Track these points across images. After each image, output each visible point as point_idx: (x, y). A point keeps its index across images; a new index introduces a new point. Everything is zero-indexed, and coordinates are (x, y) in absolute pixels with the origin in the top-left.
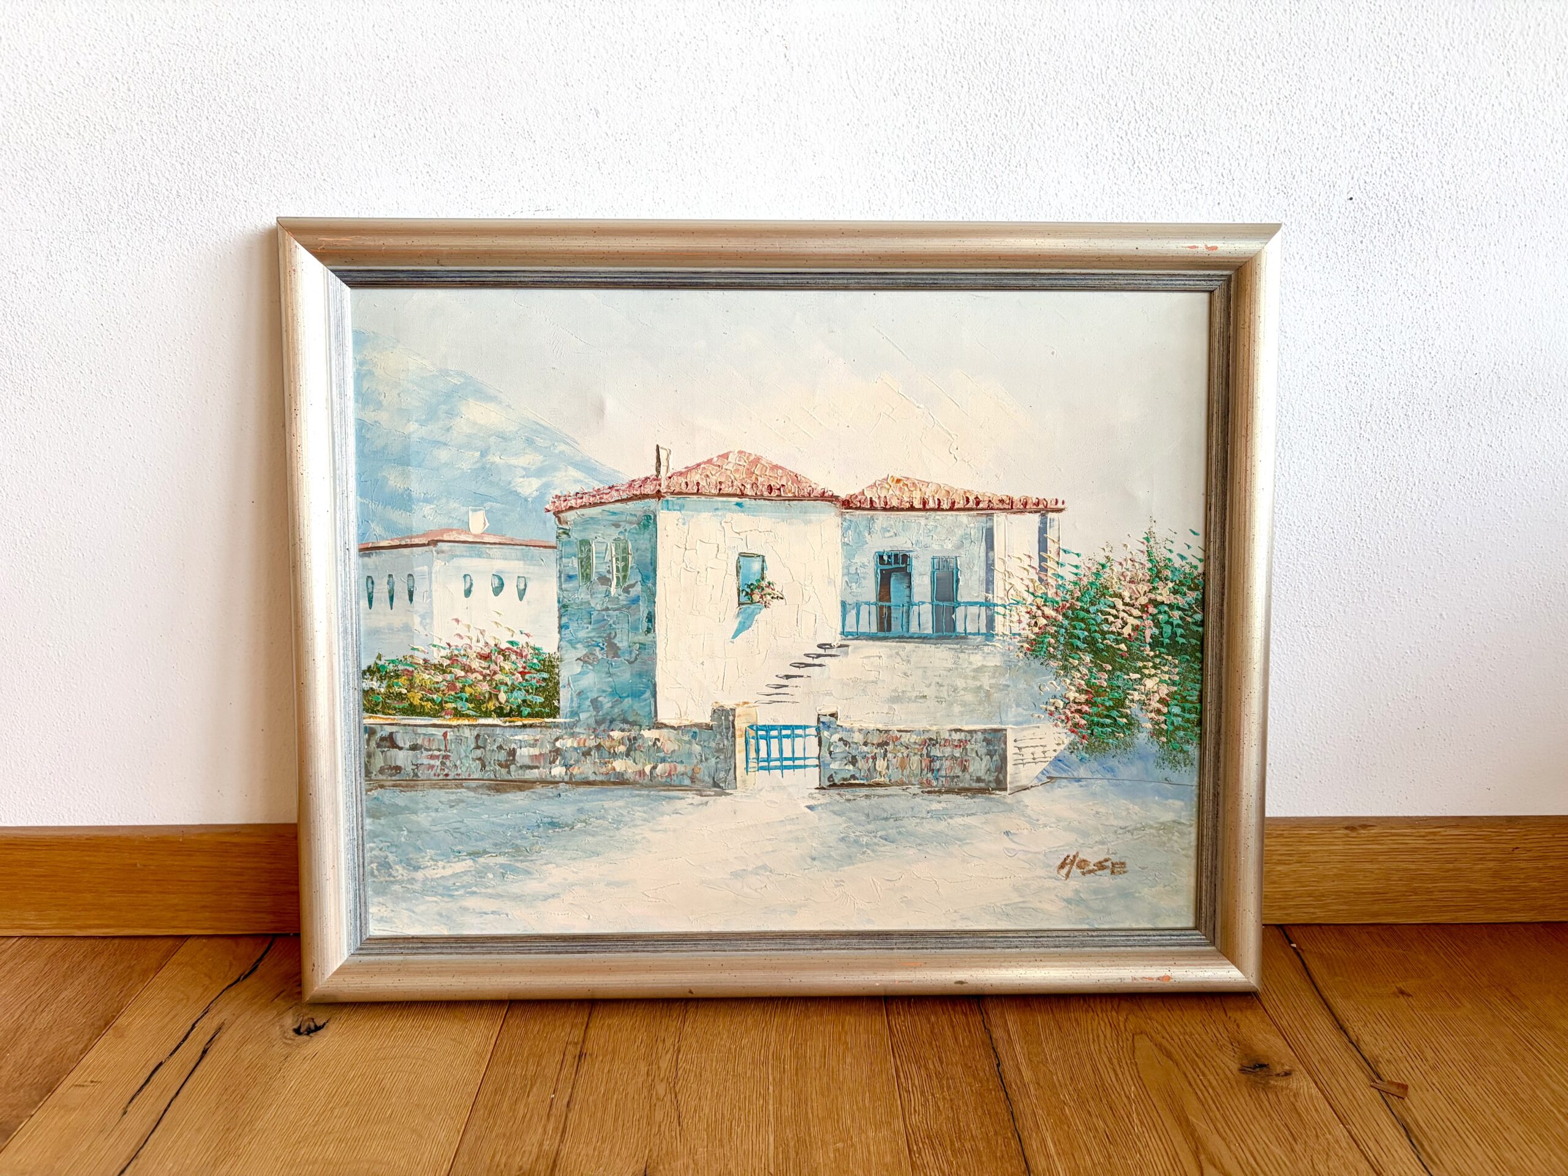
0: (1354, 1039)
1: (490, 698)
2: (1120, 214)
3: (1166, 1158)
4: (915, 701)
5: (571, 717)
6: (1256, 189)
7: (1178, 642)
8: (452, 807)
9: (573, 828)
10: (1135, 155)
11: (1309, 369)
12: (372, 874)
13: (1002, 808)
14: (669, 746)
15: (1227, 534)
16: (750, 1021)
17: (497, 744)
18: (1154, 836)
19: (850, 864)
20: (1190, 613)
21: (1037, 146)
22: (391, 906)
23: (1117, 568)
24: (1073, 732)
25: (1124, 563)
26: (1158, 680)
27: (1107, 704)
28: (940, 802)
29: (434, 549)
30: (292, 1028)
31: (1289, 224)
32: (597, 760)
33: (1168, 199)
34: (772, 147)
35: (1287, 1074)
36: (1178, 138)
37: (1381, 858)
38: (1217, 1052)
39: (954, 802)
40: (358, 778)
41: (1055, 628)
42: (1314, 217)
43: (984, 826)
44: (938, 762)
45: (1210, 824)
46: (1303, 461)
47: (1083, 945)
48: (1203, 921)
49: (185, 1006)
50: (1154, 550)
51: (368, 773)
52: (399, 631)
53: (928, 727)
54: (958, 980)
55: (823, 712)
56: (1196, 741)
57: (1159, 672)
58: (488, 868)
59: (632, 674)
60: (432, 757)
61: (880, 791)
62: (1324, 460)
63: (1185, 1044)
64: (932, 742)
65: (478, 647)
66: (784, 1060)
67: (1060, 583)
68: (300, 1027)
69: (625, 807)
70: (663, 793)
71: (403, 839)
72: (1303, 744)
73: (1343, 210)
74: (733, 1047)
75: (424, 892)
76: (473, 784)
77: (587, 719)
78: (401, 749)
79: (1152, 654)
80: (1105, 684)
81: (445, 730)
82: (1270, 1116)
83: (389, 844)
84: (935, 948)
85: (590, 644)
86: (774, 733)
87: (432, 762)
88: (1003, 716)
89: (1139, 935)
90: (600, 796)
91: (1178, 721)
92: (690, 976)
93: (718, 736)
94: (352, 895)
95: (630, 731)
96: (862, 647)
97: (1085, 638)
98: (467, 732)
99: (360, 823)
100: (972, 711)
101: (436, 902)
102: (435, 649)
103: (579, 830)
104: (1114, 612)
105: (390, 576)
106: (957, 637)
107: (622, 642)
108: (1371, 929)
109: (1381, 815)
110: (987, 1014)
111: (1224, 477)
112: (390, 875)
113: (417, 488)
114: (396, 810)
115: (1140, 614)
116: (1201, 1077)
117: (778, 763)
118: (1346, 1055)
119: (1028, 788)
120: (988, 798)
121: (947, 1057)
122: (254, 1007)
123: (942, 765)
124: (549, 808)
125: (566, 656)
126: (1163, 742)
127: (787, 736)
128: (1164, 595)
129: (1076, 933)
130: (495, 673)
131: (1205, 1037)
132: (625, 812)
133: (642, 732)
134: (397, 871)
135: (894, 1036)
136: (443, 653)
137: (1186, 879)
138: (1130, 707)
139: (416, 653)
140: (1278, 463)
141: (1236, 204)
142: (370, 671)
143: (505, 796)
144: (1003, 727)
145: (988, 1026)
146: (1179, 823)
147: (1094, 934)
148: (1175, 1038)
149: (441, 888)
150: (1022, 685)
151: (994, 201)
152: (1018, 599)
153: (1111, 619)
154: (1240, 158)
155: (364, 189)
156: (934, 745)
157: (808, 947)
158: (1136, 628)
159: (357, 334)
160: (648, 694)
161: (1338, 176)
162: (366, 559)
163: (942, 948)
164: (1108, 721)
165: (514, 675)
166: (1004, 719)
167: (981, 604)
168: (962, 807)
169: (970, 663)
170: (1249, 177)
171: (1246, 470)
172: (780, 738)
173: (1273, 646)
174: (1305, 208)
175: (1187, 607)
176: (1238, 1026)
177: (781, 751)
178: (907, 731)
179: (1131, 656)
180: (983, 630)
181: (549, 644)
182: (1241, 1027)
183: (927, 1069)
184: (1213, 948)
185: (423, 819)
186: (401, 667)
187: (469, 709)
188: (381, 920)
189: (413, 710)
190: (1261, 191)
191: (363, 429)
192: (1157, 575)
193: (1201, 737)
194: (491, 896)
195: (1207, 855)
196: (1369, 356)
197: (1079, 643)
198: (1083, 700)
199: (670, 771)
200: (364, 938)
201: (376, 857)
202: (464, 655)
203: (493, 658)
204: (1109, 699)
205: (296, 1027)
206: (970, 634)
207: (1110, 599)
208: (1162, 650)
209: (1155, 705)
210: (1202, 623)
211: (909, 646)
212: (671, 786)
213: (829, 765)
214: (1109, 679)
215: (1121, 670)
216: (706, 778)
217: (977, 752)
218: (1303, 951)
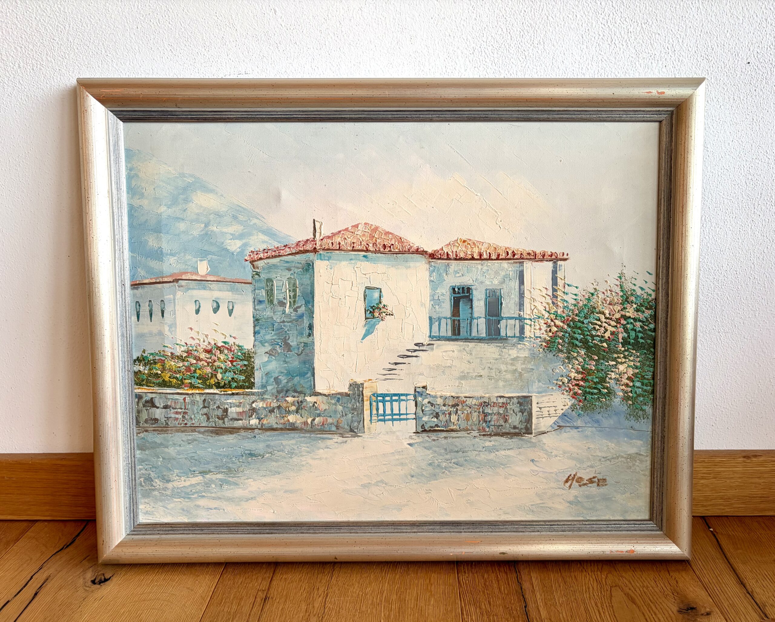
0: (750, 590)
1: (212, 377)
2: (603, 74)
4: (475, 379)
5: (261, 389)
6: (689, 56)
7: (639, 342)
8: (189, 443)
9: (263, 457)
10: (613, 36)
11: (722, 171)
12: (141, 485)
13: (529, 445)
14: (323, 407)
15: (670, 274)
16: (372, 577)
17: (216, 405)
18: (624, 463)
19: (435, 480)
20: (647, 324)
21: (551, 31)
22: (152, 504)
23: (601, 296)
24: (573, 398)
25: (605, 292)
26: (627, 365)
27: (595, 380)
28: (490, 441)
29: (177, 284)
30: (90, 580)
31: (710, 79)
32: (278, 415)
33: (633, 64)
34: (385, 33)
35: (708, 614)
36: (640, 25)
37: (766, 475)
38: (664, 599)
39: (499, 442)
40: (132, 426)
41: (562, 333)
42: (725, 74)
43: (518, 456)
44: (489, 417)
45: (659, 455)
46: (718, 229)
47: (580, 530)
48: (655, 515)
49: (28, 565)
50: (624, 284)
51: (138, 422)
52: (156, 335)
53: (483, 395)
54: (501, 552)
55: (418, 385)
56: (650, 403)
57: (627, 360)
58: (212, 481)
59: (299, 362)
60: (177, 413)
61: (454, 434)
62: (731, 228)
63: (643, 594)
64: (486, 404)
65: (204, 345)
66: (392, 602)
67: (566, 305)
68: (95, 579)
69: (296, 444)
70: (319, 436)
71: (160, 463)
72: (717, 405)
73: (744, 70)
74: (361, 593)
75: (172, 496)
76: (202, 430)
77: (272, 390)
78: (158, 408)
79: (623, 349)
80: (594, 368)
81: (185, 396)
83: (151, 466)
84: (488, 532)
85: (273, 343)
86: (388, 398)
87: (177, 416)
88: (530, 388)
89: (615, 524)
90: (280, 437)
91: (639, 391)
92: (335, 549)
93: (353, 401)
94: (127, 498)
95: (298, 397)
96: (442, 345)
97: (581, 340)
98: (198, 398)
99: (133, 453)
100: (511, 385)
101: (180, 502)
102: (178, 346)
103: (267, 458)
104: (599, 323)
105: (150, 301)
106: (501, 339)
107: (293, 343)
108: (759, 519)
109: (765, 449)
110: (519, 572)
111: (668, 238)
112: (152, 485)
113: (166, 247)
114: (155, 446)
115: (615, 324)
116: (654, 616)
117: (390, 417)
118: (745, 602)
119: (545, 433)
120: (521, 439)
121: (493, 601)
122: (69, 566)
123: (492, 418)
124: (249, 445)
125: (258, 351)
126: (630, 404)
127: (396, 401)
128: (630, 312)
129: (575, 523)
130: (215, 361)
131: (656, 589)
132: (295, 447)
133: (306, 398)
134: (156, 482)
135: (461, 587)
136: (183, 349)
137: (644, 489)
138: (609, 383)
139: (166, 349)
140: (702, 231)
141: (676, 67)
142: (138, 360)
143: (221, 437)
144: (530, 395)
145: (520, 581)
146: (640, 455)
147: (587, 523)
148: (637, 589)
149: (183, 493)
150: (542, 369)
151: (524, 65)
152: (539, 315)
153: (597, 327)
154: (679, 37)
155: (131, 61)
156: (487, 406)
157: (409, 531)
158: (613, 333)
159: (127, 151)
160: (309, 374)
161: (740, 49)
162: (135, 291)
163: (492, 532)
164: (596, 391)
165: (226, 362)
166: (530, 390)
167: (516, 319)
168: (504, 444)
169: (510, 355)
170: (685, 49)
171: (682, 234)
172: (392, 401)
173: (699, 345)
174: (720, 69)
175: (645, 320)
176: (677, 582)
177: (392, 410)
178: (470, 397)
179: (611, 350)
180: (518, 334)
181: (248, 344)
182: (679, 583)
183: (480, 608)
184: (661, 532)
185: (172, 451)
186: (157, 358)
187: (199, 383)
188: (147, 513)
189: (164, 384)
190: (692, 58)
191: (132, 210)
192: (626, 300)
193: (654, 401)
194: (214, 498)
195: (657, 474)
196: (760, 163)
197: (577, 343)
198: (580, 378)
199: (323, 422)
200: (136, 524)
201: (143, 474)
202: (196, 350)
203: (213, 352)
204: (596, 377)
205: (93, 579)
206: (509, 337)
207: (597, 315)
208: (629, 347)
209: (625, 381)
210: (654, 330)
211: (471, 345)
212: (324, 431)
213: (422, 418)
214: (596, 365)
215: (603, 360)
216: (346, 426)
217: (513, 410)
218: (717, 533)
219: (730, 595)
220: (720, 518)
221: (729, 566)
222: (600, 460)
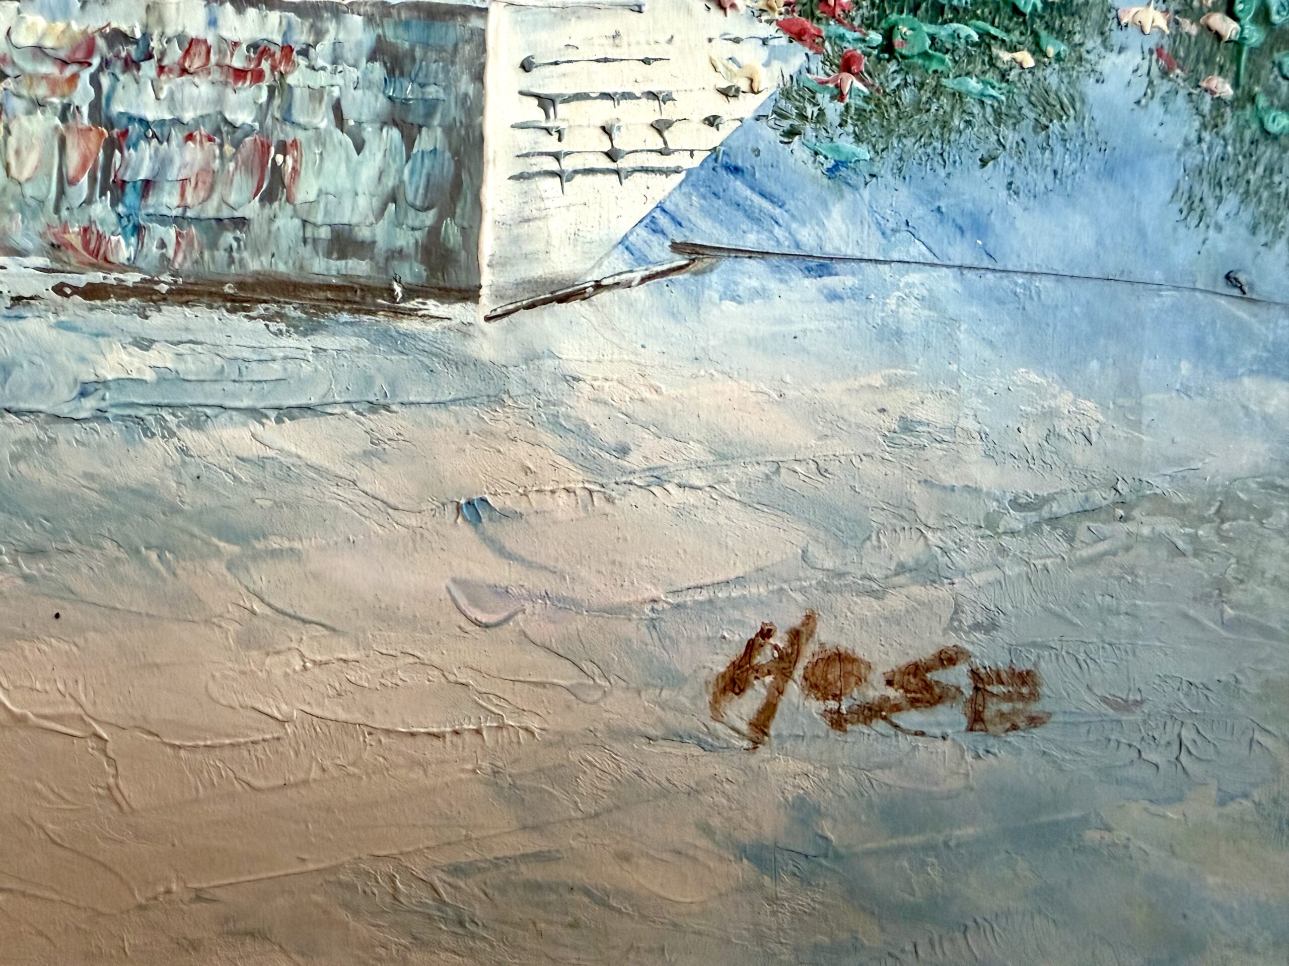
222: (991, 523)
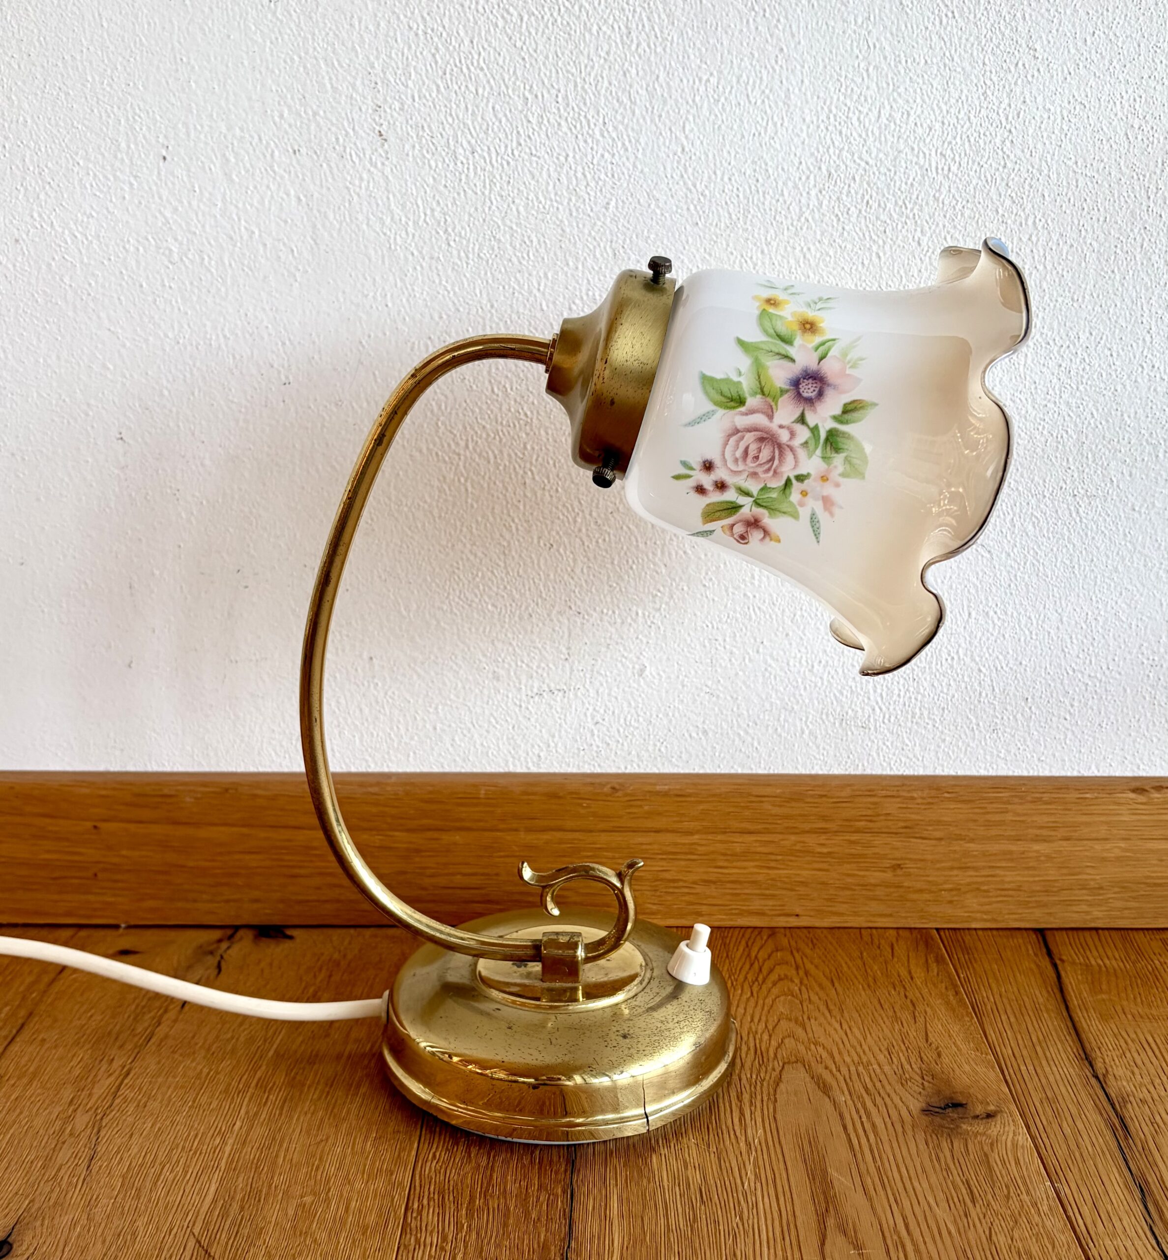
0: (1101, 1073)
3: (777, 1223)
11: (1071, 107)
35: (990, 1116)
38: (898, 1087)
63: (855, 1077)
82: (948, 1169)
116: (864, 1119)
131: (887, 1068)
148: (844, 1070)
176: (939, 1055)
218: (1062, 961)
219: (1051, 1079)
220: (1080, 933)
221: (1070, 1024)
